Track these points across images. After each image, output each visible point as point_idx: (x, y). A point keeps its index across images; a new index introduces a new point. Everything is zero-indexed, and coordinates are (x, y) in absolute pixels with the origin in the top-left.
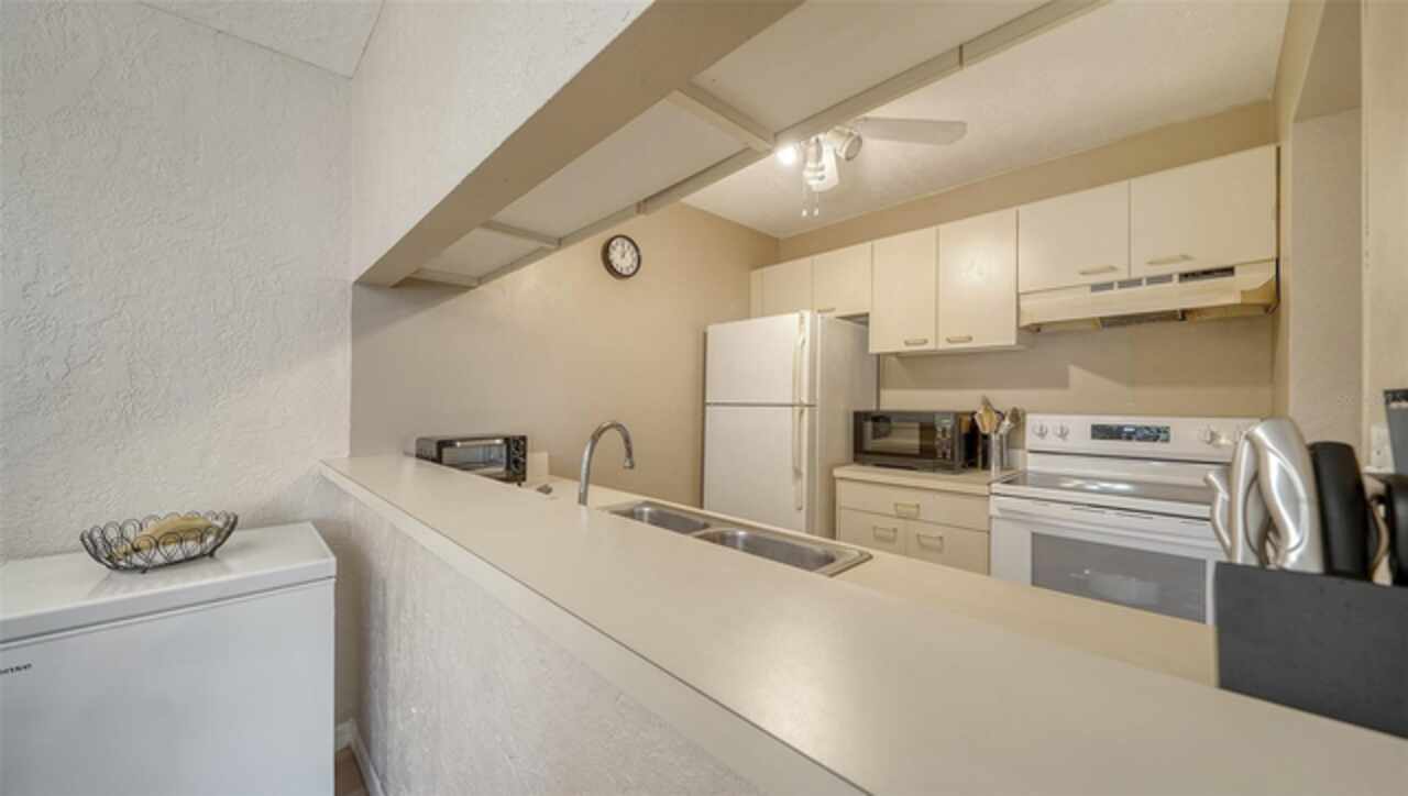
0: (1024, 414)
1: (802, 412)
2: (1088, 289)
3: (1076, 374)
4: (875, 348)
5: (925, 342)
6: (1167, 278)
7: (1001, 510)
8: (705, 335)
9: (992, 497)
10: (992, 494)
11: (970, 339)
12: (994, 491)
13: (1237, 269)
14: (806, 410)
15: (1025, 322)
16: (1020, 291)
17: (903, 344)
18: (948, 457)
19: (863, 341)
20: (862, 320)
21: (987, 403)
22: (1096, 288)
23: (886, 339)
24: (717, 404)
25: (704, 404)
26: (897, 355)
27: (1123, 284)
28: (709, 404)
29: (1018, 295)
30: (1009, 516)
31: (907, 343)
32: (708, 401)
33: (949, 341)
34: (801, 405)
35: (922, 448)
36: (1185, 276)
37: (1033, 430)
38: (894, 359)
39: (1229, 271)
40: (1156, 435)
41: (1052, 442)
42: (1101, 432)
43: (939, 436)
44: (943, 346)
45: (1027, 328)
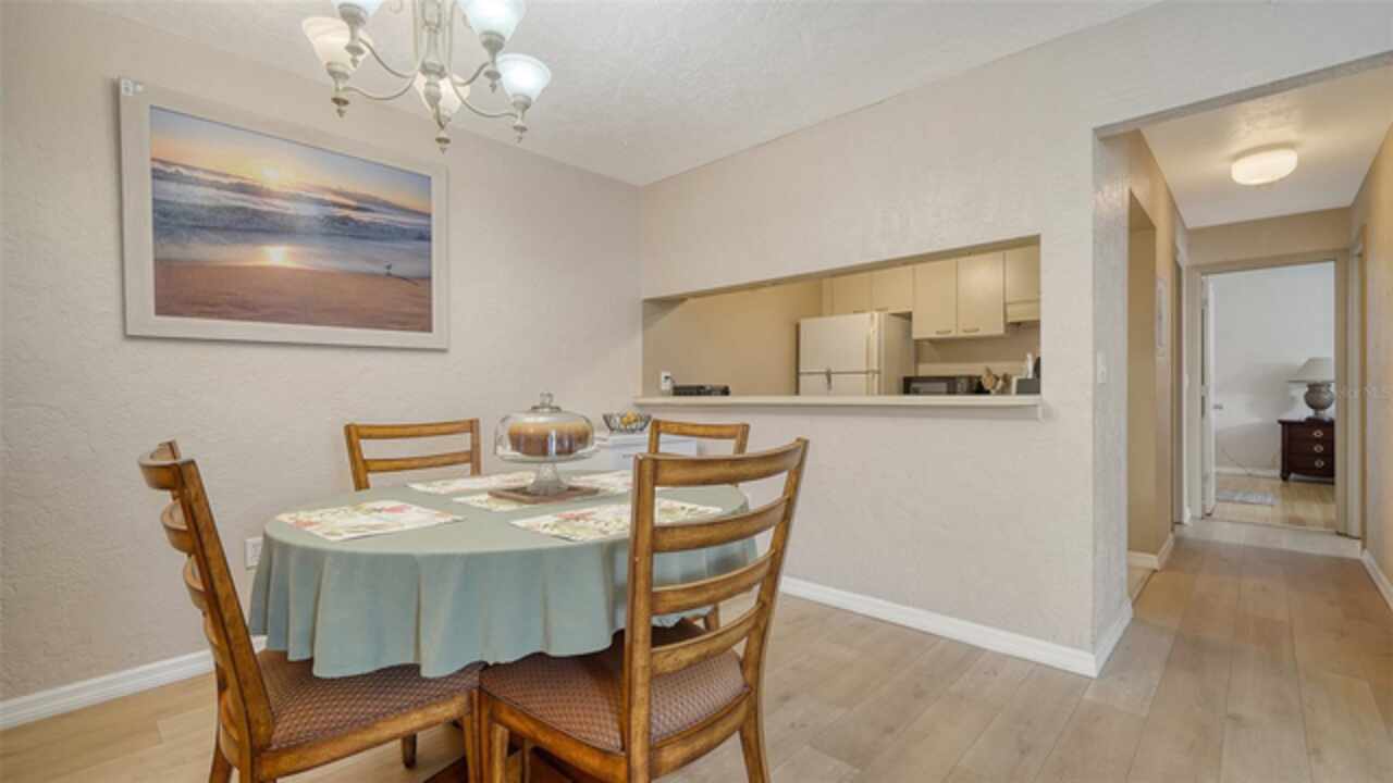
0: (1011, 377)
1: (873, 377)
4: (916, 335)
5: (949, 332)
8: (797, 327)
11: (977, 330)
14: (876, 375)
15: (1010, 320)
16: (1007, 300)
17: (934, 333)
19: (908, 331)
20: (908, 316)
21: (989, 371)
23: (923, 329)
24: (809, 373)
25: (798, 374)
26: (931, 341)
28: (803, 373)
29: (1005, 305)
31: (937, 333)
32: (802, 370)
33: (964, 331)
34: (873, 372)
38: (927, 344)
44: (962, 334)
45: (1012, 324)
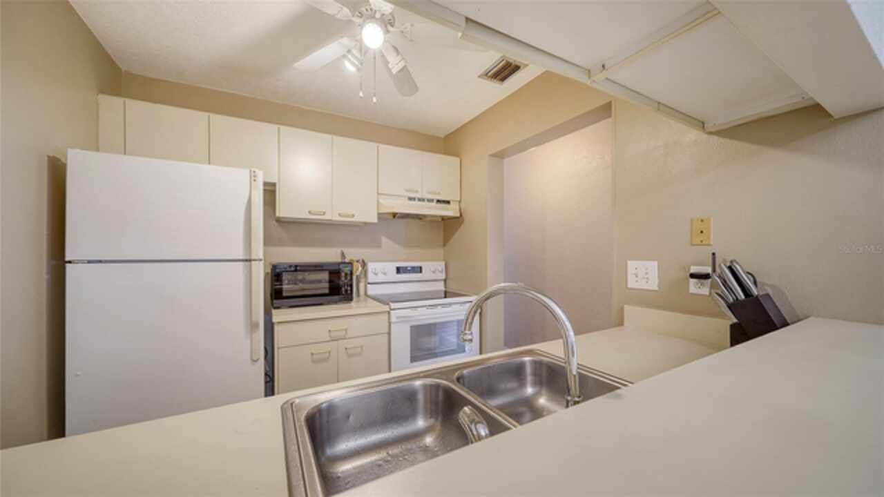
0: (367, 262)
2: (406, 199)
3: (384, 240)
5: (324, 213)
6: (432, 201)
7: (398, 318)
9: (392, 312)
10: (391, 309)
11: (354, 215)
12: (392, 307)
13: (451, 202)
16: (379, 193)
17: (307, 213)
18: (349, 292)
22: (410, 199)
27: (420, 200)
30: (403, 320)
31: (310, 212)
33: (340, 215)
34: (259, 260)
35: (331, 288)
36: (438, 201)
37: (372, 272)
39: (448, 202)
40: (420, 270)
41: (381, 278)
42: (399, 270)
43: (343, 279)
44: (334, 218)
